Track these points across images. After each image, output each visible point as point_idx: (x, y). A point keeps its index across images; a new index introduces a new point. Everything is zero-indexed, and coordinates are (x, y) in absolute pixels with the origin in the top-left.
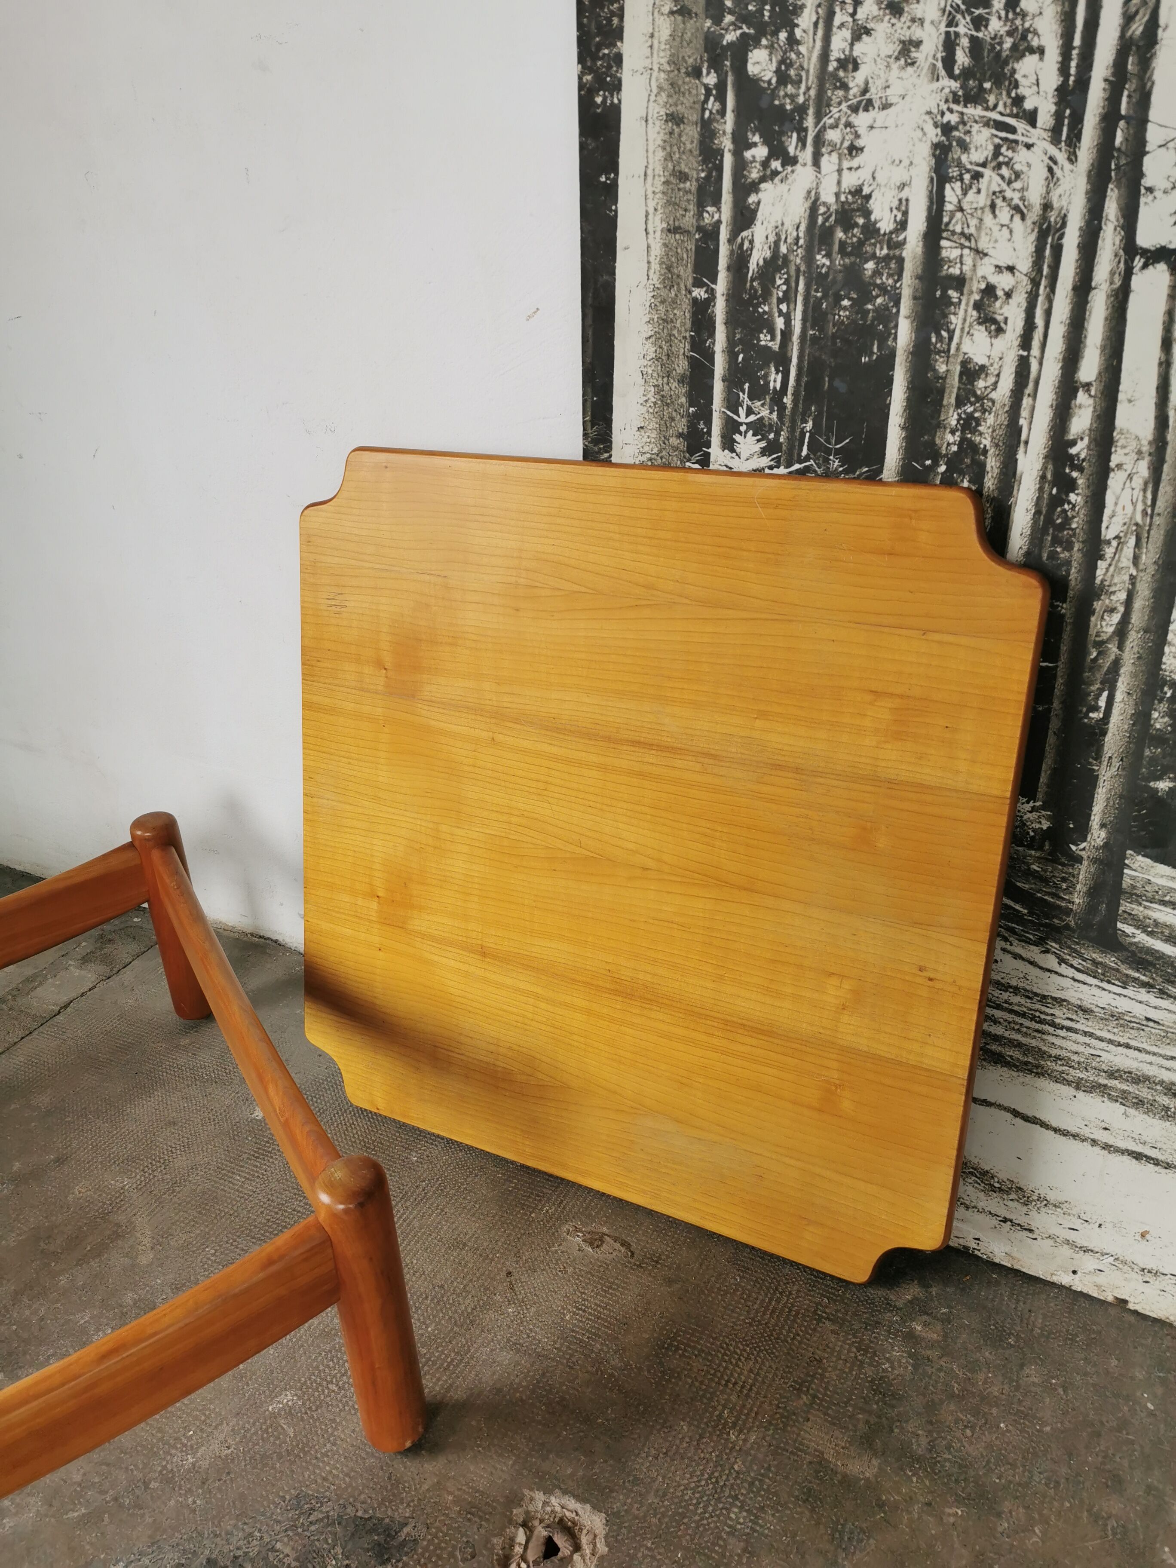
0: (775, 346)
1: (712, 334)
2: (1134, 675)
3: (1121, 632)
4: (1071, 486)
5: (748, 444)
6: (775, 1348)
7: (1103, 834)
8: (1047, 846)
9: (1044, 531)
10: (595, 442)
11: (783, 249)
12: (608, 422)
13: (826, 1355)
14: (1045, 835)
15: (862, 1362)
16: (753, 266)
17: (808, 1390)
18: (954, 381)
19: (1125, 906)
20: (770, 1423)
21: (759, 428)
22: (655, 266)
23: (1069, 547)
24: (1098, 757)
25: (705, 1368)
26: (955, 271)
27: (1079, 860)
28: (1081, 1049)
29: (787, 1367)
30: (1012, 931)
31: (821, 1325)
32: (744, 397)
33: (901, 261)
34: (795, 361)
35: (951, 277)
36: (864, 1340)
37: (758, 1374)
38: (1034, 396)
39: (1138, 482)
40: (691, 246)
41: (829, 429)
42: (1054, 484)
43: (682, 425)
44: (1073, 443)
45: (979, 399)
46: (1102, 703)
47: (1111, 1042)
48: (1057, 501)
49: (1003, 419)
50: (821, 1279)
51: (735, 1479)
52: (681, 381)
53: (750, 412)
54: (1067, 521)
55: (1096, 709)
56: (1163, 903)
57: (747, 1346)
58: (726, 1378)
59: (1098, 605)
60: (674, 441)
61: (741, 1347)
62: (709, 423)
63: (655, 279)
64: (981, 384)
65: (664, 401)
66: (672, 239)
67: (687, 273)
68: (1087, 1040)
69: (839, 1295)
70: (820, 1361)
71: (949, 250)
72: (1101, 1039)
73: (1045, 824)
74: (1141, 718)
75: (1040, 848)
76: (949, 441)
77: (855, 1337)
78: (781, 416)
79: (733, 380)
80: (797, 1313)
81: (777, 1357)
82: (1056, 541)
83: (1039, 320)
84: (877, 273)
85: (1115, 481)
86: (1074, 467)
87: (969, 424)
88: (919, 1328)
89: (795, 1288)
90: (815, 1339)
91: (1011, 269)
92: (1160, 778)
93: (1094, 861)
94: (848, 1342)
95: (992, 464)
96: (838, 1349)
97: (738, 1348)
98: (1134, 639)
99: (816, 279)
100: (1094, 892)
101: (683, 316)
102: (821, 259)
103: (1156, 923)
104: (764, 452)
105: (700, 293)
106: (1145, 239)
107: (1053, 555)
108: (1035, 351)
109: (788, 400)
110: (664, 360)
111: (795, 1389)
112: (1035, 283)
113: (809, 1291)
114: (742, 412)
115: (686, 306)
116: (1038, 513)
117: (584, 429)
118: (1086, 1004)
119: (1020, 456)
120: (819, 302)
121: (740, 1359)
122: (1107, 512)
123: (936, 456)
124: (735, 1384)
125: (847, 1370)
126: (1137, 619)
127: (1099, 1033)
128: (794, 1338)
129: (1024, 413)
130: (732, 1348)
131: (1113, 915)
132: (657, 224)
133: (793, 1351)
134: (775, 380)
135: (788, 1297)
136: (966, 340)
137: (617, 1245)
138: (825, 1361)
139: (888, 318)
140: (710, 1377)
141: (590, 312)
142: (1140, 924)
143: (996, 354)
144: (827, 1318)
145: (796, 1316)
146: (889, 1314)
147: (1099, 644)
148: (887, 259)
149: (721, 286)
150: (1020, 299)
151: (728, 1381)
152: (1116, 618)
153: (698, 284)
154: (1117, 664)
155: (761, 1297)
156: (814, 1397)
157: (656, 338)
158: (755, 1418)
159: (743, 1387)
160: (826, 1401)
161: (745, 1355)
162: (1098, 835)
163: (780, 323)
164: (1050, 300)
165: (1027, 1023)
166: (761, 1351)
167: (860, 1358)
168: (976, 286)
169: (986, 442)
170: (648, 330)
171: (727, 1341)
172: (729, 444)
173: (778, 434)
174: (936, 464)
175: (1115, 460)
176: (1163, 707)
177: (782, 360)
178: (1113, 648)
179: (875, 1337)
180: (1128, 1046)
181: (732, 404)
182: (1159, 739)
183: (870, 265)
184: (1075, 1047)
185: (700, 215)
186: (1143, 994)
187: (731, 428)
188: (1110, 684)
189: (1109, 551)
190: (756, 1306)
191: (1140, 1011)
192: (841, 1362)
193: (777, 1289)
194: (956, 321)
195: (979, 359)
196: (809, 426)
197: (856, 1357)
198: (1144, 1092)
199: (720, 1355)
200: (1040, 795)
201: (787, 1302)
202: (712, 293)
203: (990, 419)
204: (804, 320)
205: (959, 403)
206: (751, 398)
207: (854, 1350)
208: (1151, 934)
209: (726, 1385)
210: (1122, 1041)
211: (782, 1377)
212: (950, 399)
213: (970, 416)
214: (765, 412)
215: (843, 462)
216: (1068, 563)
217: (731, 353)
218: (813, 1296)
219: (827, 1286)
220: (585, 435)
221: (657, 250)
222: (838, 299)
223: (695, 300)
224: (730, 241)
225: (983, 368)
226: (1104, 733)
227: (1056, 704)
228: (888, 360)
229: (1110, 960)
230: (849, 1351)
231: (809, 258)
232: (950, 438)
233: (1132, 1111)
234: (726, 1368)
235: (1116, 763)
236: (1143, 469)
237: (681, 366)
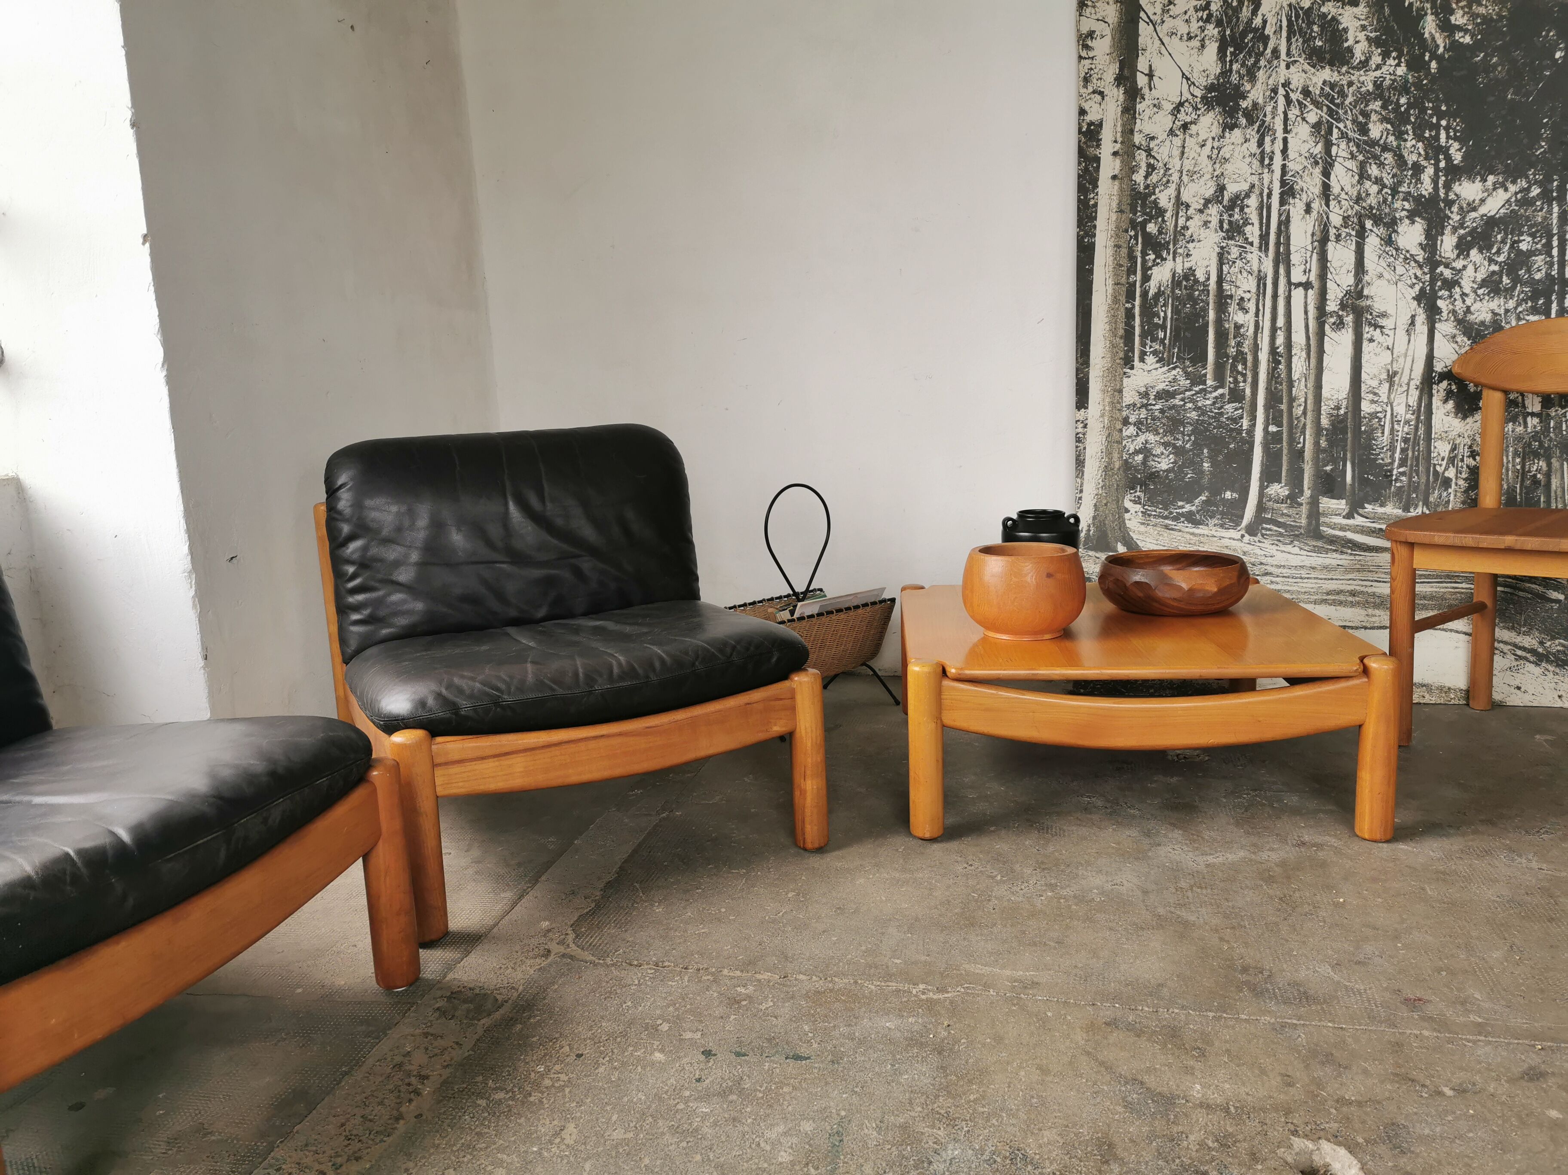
0: (1161, 322)
1: (1134, 320)
2: (1312, 428)
3: (1305, 413)
4: (1279, 363)
5: (1151, 359)
7: (1309, 492)
8: (1289, 501)
9: (1272, 379)
10: (1082, 364)
11: (1162, 289)
12: (1088, 356)
14: (1288, 497)
16: (1150, 295)
18: (1232, 330)
19: (1322, 519)
21: (1155, 353)
22: (1109, 296)
23: (1281, 384)
24: (1303, 462)
26: (1229, 293)
27: (1302, 504)
28: (1314, 586)
30: (1279, 541)
32: (1148, 342)
33: (1208, 291)
34: (1169, 327)
35: (1228, 295)
38: (1262, 333)
39: (1303, 359)
40: (1124, 289)
41: (1185, 351)
42: (1273, 362)
43: (1121, 355)
44: (1278, 348)
45: (1242, 335)
46: (1302, 440)
47: (1325, 579)
48: (1275, 369)
49: (1252, 341)
52: (1121, 338)
53: (1151, 347)
54: (1280, 375)
55: (1299, 443)
56: (1336, 515)
59: (1294, 404)
60: (1118, 361)
62: (1133, 353)
63: (1109, 301)
64: (1242, 330)
65: (1113, 346)
66: (1117, 287)
67: (1123, 299)
68: (1316, 581)
71: (1226, 286)
72: (1321, 579)
73: (1287, 493)
74: (1317, 444)
75: (1286, 503)
76: (1232, 351)
78: (1164, 348)
79: (1143, 336)
82: (1276, 383)
83: (1261, 308)
84: (1199, 295)
85: (1295, 360)
86: (1279, 356)
87: (1239, 344)
91: (1249, 292)
92: (1327, 466)
93: (1308, 503)
95: (1250, 358)
98: (1309, 414)
99: (1176, 298)
100: (1309, 517)
101: (1121, 314)
102: (1177, 291)
103: (1335, 524)
104: (1157, 362)
105: (1128, 305)
106: (1295, 279)
107: (1276, 388)
108: (1261, 318)
109: (1167, 342)
110: (1113, 332)
112: (1258, 296)
114: (1148, 347)
115: (1123, 310)
116: (1268, 373)
117: (1077, 359)
118: (1313, 565)
119: (1259, 354)
120: (1177, 306)
122: (1293, 371)
123: (1228, 357)
126: (1310, 407)
127: (1320, 577)
129: (1259, 339)
131: (1318, 525)
132: (1110, 282)
134: (1161, 335)
136: (1235, 316)
139: (1205, 310)
141: (1080, 315)
142: (1329, 526)
143: (1246, 320)
147: (1297, 418)
148: (1203, 290)
149: (1137, 302)
150: (1253, 301)
152: (1302, 408)
153: (1127, 302)
154: (1305, 425)
157: (1110, 323)
162: (1307, 493)
163: (1162, 314)
164: (1264, 301)
165: (1290, 580)
168: (1237, 298)
169: (1246, 350)
170: (1106, 320)
172: (1142, 360)
173: (1163, 354)
174: (1228, 359)
175: (1293, 353)
176: (1324, 438)
177: (1163, 327)
178: (1302, 419)
180: (1332, 579)
181: (1143, 345)
182: (1324, 451)
183: (1197, 293)
184: (1312, 586)
185: (1128, 279)
186: (1335, 555)
187: (1143, 354)
188: (1303, 432)
189: (1296, 384)
191: (1335, 562)
194: (1231, 310)
195: (1241, 322)
196: (1176, 350)
198: (1342, 598)
200: (1283, 481)
202: (1134, 306)
203: (1247, 342)
204: (1172, 312)
205: (1235, 338)
206: (1151, 342)
208: (1333, 529)
210: (1330, 577)
212: (1231, 336)
213: (1239, 342)
214: (1157, 347)
215: (1191, 362)
216: (1282, 390)
217: (1142, 326)
220: (1077, 362)
221: (1110, 291)
222: (1185, 305)
223: (1126, 308)
224: (1141, 287)
225: (1242, 325)
226: (1304, 452)
227: (1285, 444)
228: (1206, 325)
229: (1320, 544)
231: (1173, 291)
232: (1232, 350)
233: (1338, 608)
235: (1310, 463)
236: (1304, 354)
237: (1121, 332)
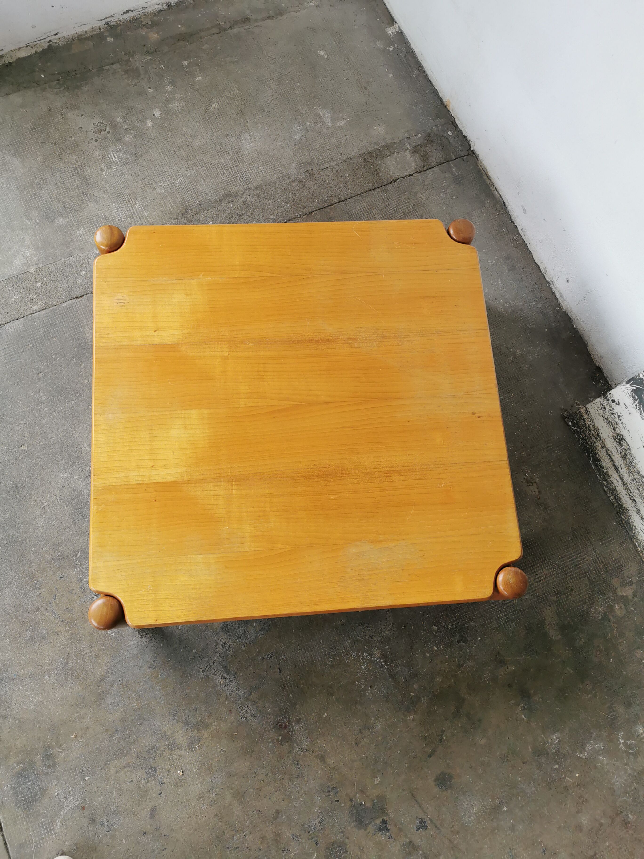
6: (561, 574)
13: (576, 590)
15: (586, 602)
17: (559, 596)
20: (537, 596)
25: (531, 561)
29: (559, 583)
31: (584, 578)
36: (594, 595)
37: (547, 578)
50: (600, 562)
51: (511, 605)
57: (552, 565)
58: (535, 570)
61: (549, 564)
69: (600, 574)
70: (572, 590)
77: (592, 592)
80: (580, 568)
81: (559, 577)
88: (617, 607)
89: (587, 558)
90: (577, 582)
94: (588, 592)
96: (581, 591)
97: (548, 564)
111: (555, 592)
113: (591, 563)
121: (545, 568)
124: (537, 575)
125: (578, 600)
128: (570, 576)
130: (546, 562)
133: (566, 579)
135: (581, 559)
137: (537, 490)
138: (574, 591)
140: (530, 565)
144: (588, 578)
145: (578, 568)
146: (611, 594)
151: (535, 572)
155: (571, 551)
156: (559, 600)
158: (533, 591)
159: (538, 578)
160: (562, 605)
161: (549, 568)
166: (555, 571)
167: (586, 600)
171: (546, 558)
179: (598, 598)
190: (567, 554)
192: (579, 596)
193: (580, 553)
197: (585, 599)
199: (540, 561)
201: (579, 561)
207: (587, 596)
209: (533, 573)
211: (554, 586)
218: (591, 567)
219: (599, 567)
230: (585, 595)
234: (538, 567)
